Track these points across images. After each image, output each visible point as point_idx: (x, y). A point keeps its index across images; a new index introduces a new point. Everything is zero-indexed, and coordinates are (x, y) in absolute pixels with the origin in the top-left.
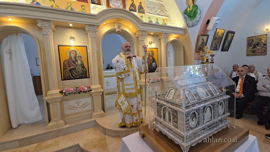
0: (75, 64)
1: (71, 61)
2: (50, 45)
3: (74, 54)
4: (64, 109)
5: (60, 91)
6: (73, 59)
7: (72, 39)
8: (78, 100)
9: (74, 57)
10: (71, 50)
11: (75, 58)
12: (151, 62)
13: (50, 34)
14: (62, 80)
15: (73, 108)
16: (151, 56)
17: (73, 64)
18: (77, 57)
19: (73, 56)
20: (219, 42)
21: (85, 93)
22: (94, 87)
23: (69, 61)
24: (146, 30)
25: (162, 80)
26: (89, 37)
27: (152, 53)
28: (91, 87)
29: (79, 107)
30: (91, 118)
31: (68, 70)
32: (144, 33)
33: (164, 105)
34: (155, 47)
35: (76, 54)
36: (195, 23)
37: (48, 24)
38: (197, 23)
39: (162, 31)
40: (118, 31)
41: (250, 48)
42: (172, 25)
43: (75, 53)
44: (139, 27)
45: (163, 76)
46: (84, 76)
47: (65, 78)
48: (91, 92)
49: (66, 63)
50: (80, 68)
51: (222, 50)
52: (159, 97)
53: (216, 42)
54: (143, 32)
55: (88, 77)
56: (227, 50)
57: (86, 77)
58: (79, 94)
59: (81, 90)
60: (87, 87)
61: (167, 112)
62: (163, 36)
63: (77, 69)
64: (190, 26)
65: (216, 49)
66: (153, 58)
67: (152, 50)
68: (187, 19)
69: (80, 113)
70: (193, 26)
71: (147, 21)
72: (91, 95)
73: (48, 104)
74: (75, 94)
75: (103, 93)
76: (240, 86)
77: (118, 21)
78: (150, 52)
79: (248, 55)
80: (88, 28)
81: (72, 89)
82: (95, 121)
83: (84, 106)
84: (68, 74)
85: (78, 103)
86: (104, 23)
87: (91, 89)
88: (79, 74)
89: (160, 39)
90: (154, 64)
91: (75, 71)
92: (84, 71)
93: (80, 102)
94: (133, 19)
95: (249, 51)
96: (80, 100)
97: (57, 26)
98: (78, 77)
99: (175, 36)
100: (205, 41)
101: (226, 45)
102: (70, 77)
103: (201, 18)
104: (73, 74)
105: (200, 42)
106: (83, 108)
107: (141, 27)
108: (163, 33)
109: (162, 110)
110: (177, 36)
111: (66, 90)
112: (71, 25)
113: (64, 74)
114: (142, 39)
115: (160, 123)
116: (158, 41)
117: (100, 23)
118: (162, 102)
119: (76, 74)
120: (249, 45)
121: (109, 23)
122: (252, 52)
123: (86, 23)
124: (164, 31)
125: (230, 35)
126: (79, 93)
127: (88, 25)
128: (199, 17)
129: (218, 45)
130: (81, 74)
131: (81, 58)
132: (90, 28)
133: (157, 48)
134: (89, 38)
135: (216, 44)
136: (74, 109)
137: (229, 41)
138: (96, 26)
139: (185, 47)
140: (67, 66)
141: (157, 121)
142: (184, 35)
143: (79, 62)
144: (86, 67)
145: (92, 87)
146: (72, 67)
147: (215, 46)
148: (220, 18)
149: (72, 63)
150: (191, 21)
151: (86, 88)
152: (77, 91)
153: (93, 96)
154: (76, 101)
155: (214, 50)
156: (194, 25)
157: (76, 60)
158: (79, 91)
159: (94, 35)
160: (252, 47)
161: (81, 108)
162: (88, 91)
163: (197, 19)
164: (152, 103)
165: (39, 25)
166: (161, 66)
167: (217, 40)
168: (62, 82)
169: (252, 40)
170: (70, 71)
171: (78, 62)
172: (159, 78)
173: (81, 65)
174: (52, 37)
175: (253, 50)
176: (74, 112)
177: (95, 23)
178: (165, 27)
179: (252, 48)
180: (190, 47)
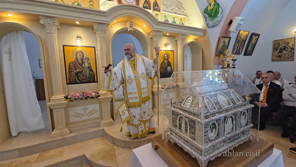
0: (82, 66)
1: (77, 63)
2: (53, 44)
3: (80, 55)
4: (70, 116)
5: (64, 97)
6: (80, 61)
7: (79, 39)
8: (85, 106)
9: (81, 58)
10: (77, 50)
11: (82, 60)
12: (166, 66)
13: (54, 33)
14: (67, 84)
15: (79, 115)
16: (166, 59)
17: (80, 67)
18: (84, 59)
19: (79, 57)
20: (242, 46)
21: (92, 99)
22: (102, 92)
23: (74, 63)
24: (161, 30)
25: (178, 86)
26: (97, 36)
27: (167, 56)
28: (99, 93)
29: (85, 114)
30: (99, 126)
31: (74, 73)
32: (160, 34)
33: (180, 114)
34: (171, 50)
35: (83, 56)
36: (216, 23)
37: (52, 21)
38: (218, 23)
39: (179, 32)
40: (130, 30)
41: (276, 52)
42: (191, 26)
43: (82, 54)
44: (153, 27)
45: (179, 82)
46: (91, 80)
47: (70, 82)
48: (99, 97)
49: (72, 66)
50: (88, 71)
51: (245, 54)
52: (175, 105)
53: (238, 46)
54: (158, 32)
55: (96, 81)
56: (250, 54)
57: (94, 82)
58: (85, 100)
59: (88, 96)
60: (95, 92)
61: (183, 122)
62: (180, 37)
63: (84, 72)
64: (210, 26)
65: (238, 53)
66: (168, 61)
67: (168, 53)
68: (207, 19)
69: (86, 120)
70: (213, 27)
71: (163, 20)
72: (99, 101)
73: (51, 110)
74: (81, 100)
75: (112, 99)
76: (264, 95)
77: (130, 19)
78: (165, 55)
79: (273, 60)
80: (96, 26)
81: (78, 95)
82: (103, 130)
83: (91, 113)
84: (74, 77)
85: (85, 110)
86: (115, 22)
87: (99, 95)
88: (86, 78)
89: (177, 41)
90: (169, 68)
91: (82, 74)
92: (91, 75)
93: (87, 109)
94: (147, 18)
95: (274, 56)
96: (87, 107)
97: (61, 24)
98: (85, 81)
99: (193, 37)
100: (226, 44)
101: (250, 48)
102: (76, 81)
103: (223, 18)
104: (79, 78)
105: (221, 45)
106: (90, 115)
107: (156, 27)
108: (180, 34)
109: (178, 120)
110: (196, 37)
111: (71, 95)
112: (78, 23)
113: (70, 77)
114: (156, 40)
115: (175, 133)
116: (175, 42)
117: (110, 21)
118: (178, 111)
119: (83, 78)
120: (275, 49)
121: (120, 22)
122: (278, 57)
123: (95, 21)
124: (181, 32)
125: (254, 38)
126: (86, 98)
127: (96, 23)
128: (220, 17)
129: (241, 49)
130: (88, 78)
131: (89, 60)
132: (99, 27)
133: (173, 51)
134: (98, 38)
135: (239, 48)
136: (80, 117)
137: (253, 44)
138: (106, 25)
139: (204, 50)
140: (72, 68)
141: (172, 131)
142: (204, 36)
143: (87, 65)
144: (94, 70)
145: (101, 92)
146: (78, 70)
147: (237, 50)
148: (244, 19)
149: (78, 65)
150: (212, 20)
151: (94, 94)
152: (83, 97)
153: (101, 103)
154: (82, 107)
155: (236, 54)
156: (215, 25)
157: (83, 63)
158: (85, 97)
159: (103, 35)
160: (278, 51)
161: (88, 115)
162: (96, 97)
163: (218, 19)
164: (166, 111)
165: (41, 22)
166: (177, 71)
167: (240, 44)
168: (68, 86)
169: (279, 44)
170: (77, 74)
171: (85, 65)
172: (174, 84)
173: (89, 67)
174: (56, 36)
175: (279, 55)
176: (80, 120)
177: (104, 21)
178: (182, 27)
179: (278, 53)
180: (209, 50)
